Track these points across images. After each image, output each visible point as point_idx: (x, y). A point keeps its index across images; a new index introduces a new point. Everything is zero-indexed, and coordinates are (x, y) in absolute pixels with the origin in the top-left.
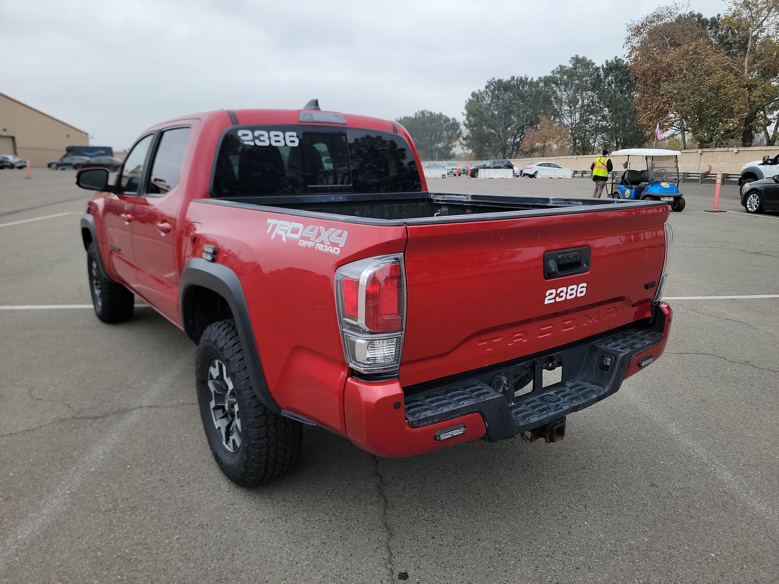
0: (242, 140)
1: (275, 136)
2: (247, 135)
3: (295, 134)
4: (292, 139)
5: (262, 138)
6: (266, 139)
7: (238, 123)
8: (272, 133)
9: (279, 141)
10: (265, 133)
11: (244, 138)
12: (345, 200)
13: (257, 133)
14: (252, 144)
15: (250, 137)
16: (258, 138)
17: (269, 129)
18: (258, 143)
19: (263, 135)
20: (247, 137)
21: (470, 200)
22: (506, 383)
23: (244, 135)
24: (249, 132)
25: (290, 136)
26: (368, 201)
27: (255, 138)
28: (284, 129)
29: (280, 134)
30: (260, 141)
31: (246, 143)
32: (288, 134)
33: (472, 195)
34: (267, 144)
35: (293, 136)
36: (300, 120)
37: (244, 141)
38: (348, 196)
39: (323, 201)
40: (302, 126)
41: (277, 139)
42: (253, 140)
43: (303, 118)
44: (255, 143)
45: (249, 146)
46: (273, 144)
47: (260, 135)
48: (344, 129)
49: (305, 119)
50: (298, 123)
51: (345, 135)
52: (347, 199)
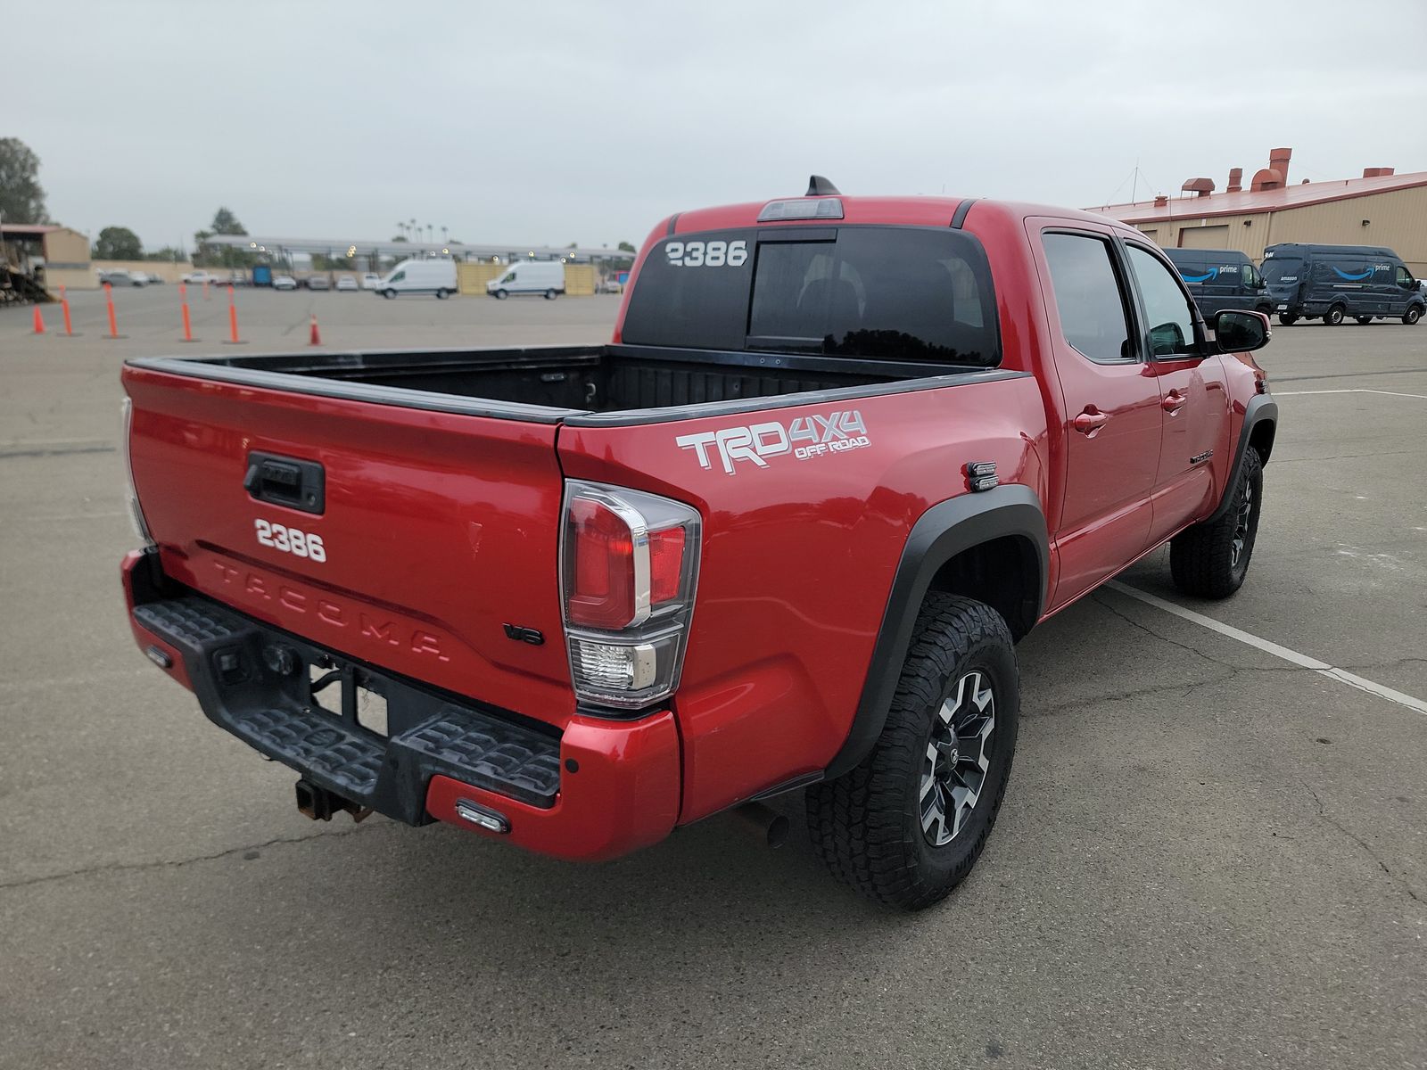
0: (669, 257)
1: (713, 249)
2: (676, 250)
3: (742, 244)
4: (738, 253)
5: (695, 254)
6: (700, 256)
7: (672, 231)
8: (711, 245)
9: (718, 258)
10: (701, 245)
11: (671, 255)
12: (785, 367)
13: (690, 246)
14: (679, 263)
15: (680, 254)
16: (690, 254)
17: (706, 238)
18: (689, 263)
19: (697, 250)
20: (675, 254)
23: (673, 250)
24: (680, 246)
25: (736, 249)
27: (686, 254)
28: (728, 237)
29: (722, 245)
30: (692, 259)
31: (673, 262)
32: (733, 245)
34: (698, 263)
35: (741, 248)
36: (760, 217)
37: (671, 259)
38: (790, 359)
39: (746, 364)
40: (758, 231)
41: (716, 254)
42: (682, 258)
43: (764, 215)
44: (683, 263)
45: (676, 266)
46: (710, 263)
47: (693, 249)
48: (834, 228)
49: (767, 217)
50: (756, 225)
51: (834, 241)
52: (789, 364)
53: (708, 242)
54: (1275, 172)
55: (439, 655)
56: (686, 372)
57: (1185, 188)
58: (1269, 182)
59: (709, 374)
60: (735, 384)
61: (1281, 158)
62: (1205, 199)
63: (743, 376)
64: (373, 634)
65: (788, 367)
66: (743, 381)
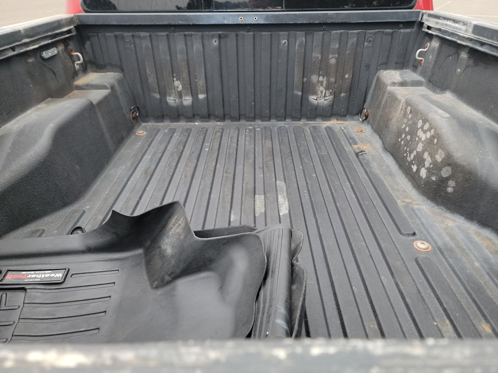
12: (262, 22)
26: (303, 24)
33: (474, 26)
38: (267, 16)
39: (226, 22)
52: (265, 20)
59: (186, 33)
60: (215, 40)
63: (220, 32)
65: (265, 23)
66: (220, 37)
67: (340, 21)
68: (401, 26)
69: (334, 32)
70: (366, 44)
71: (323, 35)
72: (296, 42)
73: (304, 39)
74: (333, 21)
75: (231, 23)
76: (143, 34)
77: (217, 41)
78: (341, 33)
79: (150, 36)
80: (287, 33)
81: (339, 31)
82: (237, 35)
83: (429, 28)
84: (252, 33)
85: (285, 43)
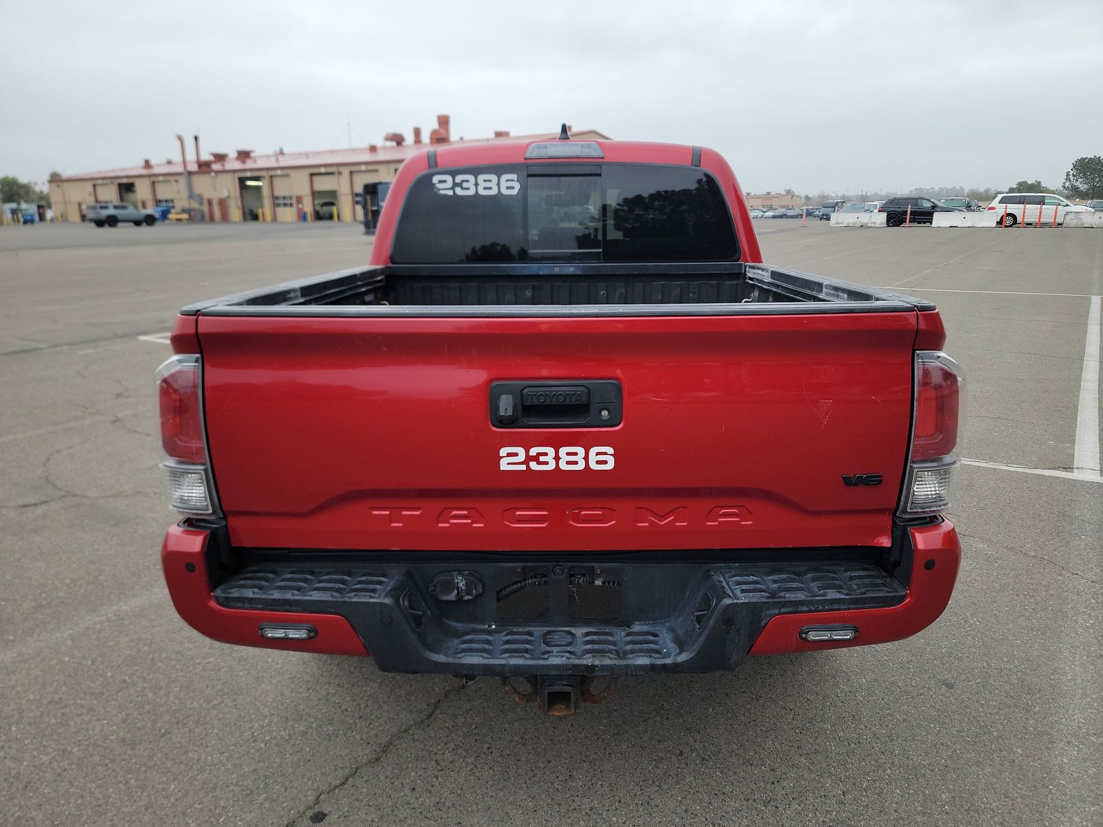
0: (437, 188)
1: (485, 181)
2: (445, 181)
3: (514, 177)
4: (510, 184)
5: (465, 185)
6: (471, 187)
7: (436, 165)
8: (481, 178)
9: (490, 188)
10: (471, 178)
11: (440, 186)
12: (579, 273)
13: (459, 179)
14: (450, 193)
15: (449, 184)
16: (460, 185)
17: (476, 171)
18: (459, 191)
19: (467, 181)
20: (443, 185)
21: (768, 279)
22: (464, 588)
23: (440, 182)
24: (448, 178)
25: (507, 181)
26: (622, 275)
27: (455, 185)
28: (499, 170)
29: (494, 178)
30: (463, 189)
31: (442, 192)
32: (504, 177)
33: (772, 271)
34: (472, 192)
35: (513, 180)
36: (527, 155)
37: (440, 189)
38: (584, 267)
39: (541, 273)
40: (528, 166)
41: (488, 185)
42: (453, 188)
43: (532, 153)
44: (454, 192)
45: (446, 196)
46: (482, 192)
47: (463, 181)
48: (598, 165)
49: (534, 155)
50: (522, 161)
51: (599, 175)
52: (582, 271)
53: (478, 174)
54: (442, 131)
55: (741, 521)
56: (476, 284)
57: (387, 139)
58: (440, 138)
59: (499, 284)
60: (528, 291)
61: (444, 121)
62: (400, 148)
63: (535, 283)
64: (652, 523)
65: (582, 273)
66: (534, 288)
67: (660, 272)
68: (726, 277)
69: (655, 283)
70: (691, 295)
71: (644, 286)
72: (615, 293)
73: (624, 290)
74: (653, 272)
75: (546, 273)
76: (452, 285)
77: (531, 292)
78: (663, 285)
79: (460, 286)
80: (605, 284)
81: (660, 283)
82: (552, 286)
83: (751, 279)
84: (567, 284)
85: (604, 293)
